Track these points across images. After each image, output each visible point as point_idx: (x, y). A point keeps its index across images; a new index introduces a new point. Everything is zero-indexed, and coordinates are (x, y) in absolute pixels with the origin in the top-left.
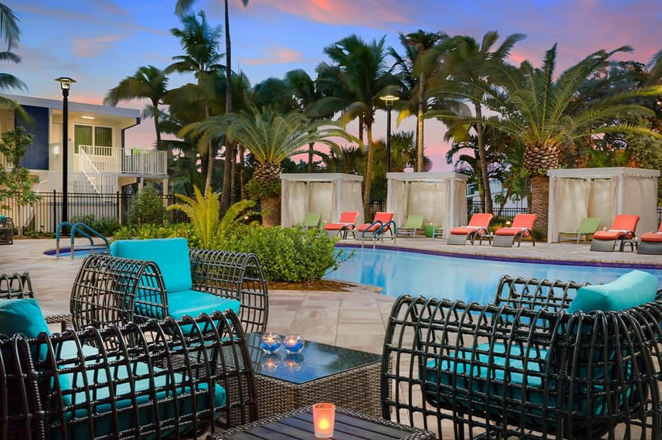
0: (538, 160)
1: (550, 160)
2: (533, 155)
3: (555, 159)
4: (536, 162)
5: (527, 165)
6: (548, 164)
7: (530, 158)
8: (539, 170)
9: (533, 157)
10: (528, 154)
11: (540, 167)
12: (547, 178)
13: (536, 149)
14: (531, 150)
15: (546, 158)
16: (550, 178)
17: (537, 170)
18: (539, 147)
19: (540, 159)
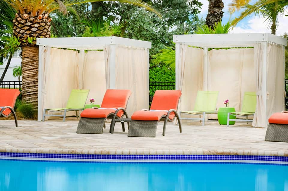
0: (27, 28)
1: (41, 28)
2: (22, 22)
3: (47, 27)
4: (26, 31)
5: (16, 34)
6: (39, 32)
7: (19, 26)
8: (29, 38)
9: (22, 24)
10: (17, 21)
11: (30, 35)
12: (37, 47)
13: (26, 15)
14: (20, 17)
15: (37, 25)
16: (40, 48)
17: (27, 39)
18: (29, 14)
19: (31, 27)
